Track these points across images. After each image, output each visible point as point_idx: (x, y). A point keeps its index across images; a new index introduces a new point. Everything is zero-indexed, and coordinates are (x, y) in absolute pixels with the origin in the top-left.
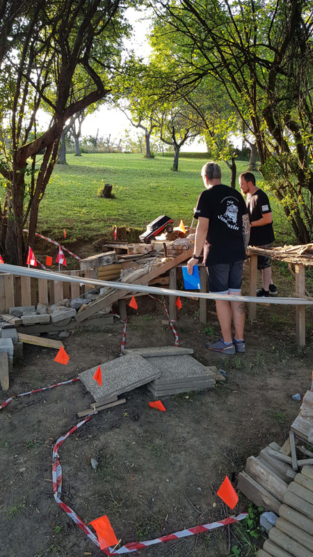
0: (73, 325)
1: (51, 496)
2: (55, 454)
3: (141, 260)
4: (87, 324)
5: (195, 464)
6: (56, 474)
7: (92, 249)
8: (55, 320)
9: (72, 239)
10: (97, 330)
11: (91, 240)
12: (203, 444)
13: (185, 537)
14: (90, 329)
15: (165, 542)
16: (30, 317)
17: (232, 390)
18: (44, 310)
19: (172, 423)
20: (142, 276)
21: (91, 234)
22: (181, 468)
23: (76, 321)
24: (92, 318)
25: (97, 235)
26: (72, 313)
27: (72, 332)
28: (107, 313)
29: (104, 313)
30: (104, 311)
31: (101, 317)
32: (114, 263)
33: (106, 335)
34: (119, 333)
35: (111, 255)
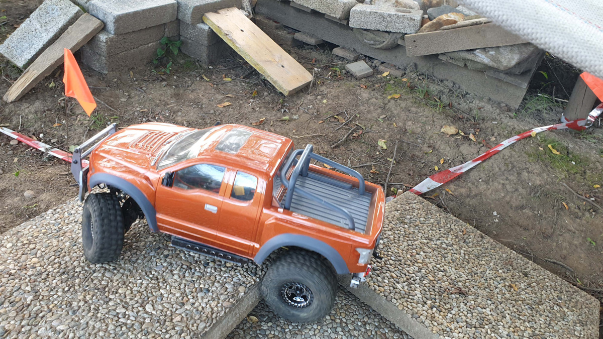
23: (403, 48)
24: (450, 60)
26: (406, 22)
27: (382, 73)
28: (502, 68)
29: (491, 64)
30: (493, 59)
31: (482, 72)
33: (446, 122)
34: (483, 142)
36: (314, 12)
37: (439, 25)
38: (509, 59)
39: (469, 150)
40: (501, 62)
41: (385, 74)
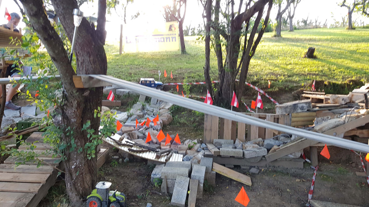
0: (263, 164)
3: (337, 110)
4: (276, 164)
7: (291, 98)
8: (247, 156)
9: (275, 89)
10: (285, 173)
11: (291, 90)
14: (279, 170)
16: (227, 150)
18: (240, 146)
20: (337, 126)
21: (292, 85)
23: (266, 160)
24: (281, 160)
25: (296, 87)
26: (263, 152)
27: (261, 170)
28: (297, 158)
29: (294, 157)
30: (294, 155)
31: (291, 160)
32: (308, 110)
33: (294, 178)
34: (308, 180)
35: (306, 103)
36: (231, 157)
37: (275, 150)
38: (298, 155)
39: (307, 184)
40: (296, 156)
41: (263, 170)
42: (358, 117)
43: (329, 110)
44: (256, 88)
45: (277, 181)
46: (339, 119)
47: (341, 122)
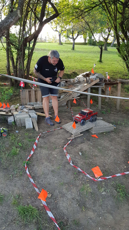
0: (52, 110)
1: (69, 164)
2: (65, 151)
3: (76, 85)
5: (115, 154)
6: (68, 157)
10: (61, 111)
12: (116, 148)
13: (119, 176)
15: (113, 177)
17: (120, 132)
18: (40, 104)
19: (102, 142)
22: (111, 156)
31: (63, 107)
32: (65, 86)
33: (65, 113)
34: (70, 113)
35: (64, 83)
36: (40, 109)
38: (65, 104)
39: (71, 114)
42: (84, 86)
43: (73, 85)
44: (33, 77)
45: (60, 115)
46: (78, 88)
47: (79, 89)
